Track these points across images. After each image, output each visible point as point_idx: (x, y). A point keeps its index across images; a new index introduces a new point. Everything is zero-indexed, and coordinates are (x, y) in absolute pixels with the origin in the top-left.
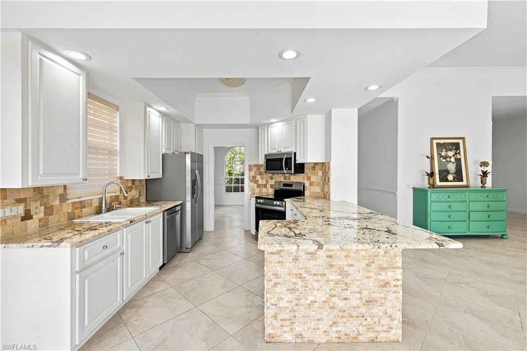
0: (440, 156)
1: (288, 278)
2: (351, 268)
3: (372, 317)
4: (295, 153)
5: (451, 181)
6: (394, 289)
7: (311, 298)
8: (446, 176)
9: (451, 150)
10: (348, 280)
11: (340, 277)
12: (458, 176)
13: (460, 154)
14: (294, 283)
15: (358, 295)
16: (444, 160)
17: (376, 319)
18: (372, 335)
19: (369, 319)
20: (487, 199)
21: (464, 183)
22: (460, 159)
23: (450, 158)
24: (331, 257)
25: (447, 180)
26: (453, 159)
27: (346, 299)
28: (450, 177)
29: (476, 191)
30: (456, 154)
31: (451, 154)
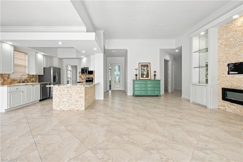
0: (142, 69)
1: (58, 95)
2: (73, 93)
3: (78, 104)
4: (88, 68)
5: (145, 78)
6: (83, 98)
7: (63, 100)
8: (143, 76)
9: (145, 67)
10: (72, 96)
11: (70, 95)
12: (148, 76)
13: (148, 69)
14: (60, 97)
15: (74, 100)
16: (143, 71)
17: (78, 105)
18: (77, 109)
19: (77, 105)
20: (153, 83)
21: (149, 78)
22: (148, 70)
23: (145, 70)
24: (68, 91)
25: (144, 77)
26: (146, 70)
27: (71, 100)
28: (145, 76)
29: (152, 81)
30: (147, 68)
31: (145, 68)
